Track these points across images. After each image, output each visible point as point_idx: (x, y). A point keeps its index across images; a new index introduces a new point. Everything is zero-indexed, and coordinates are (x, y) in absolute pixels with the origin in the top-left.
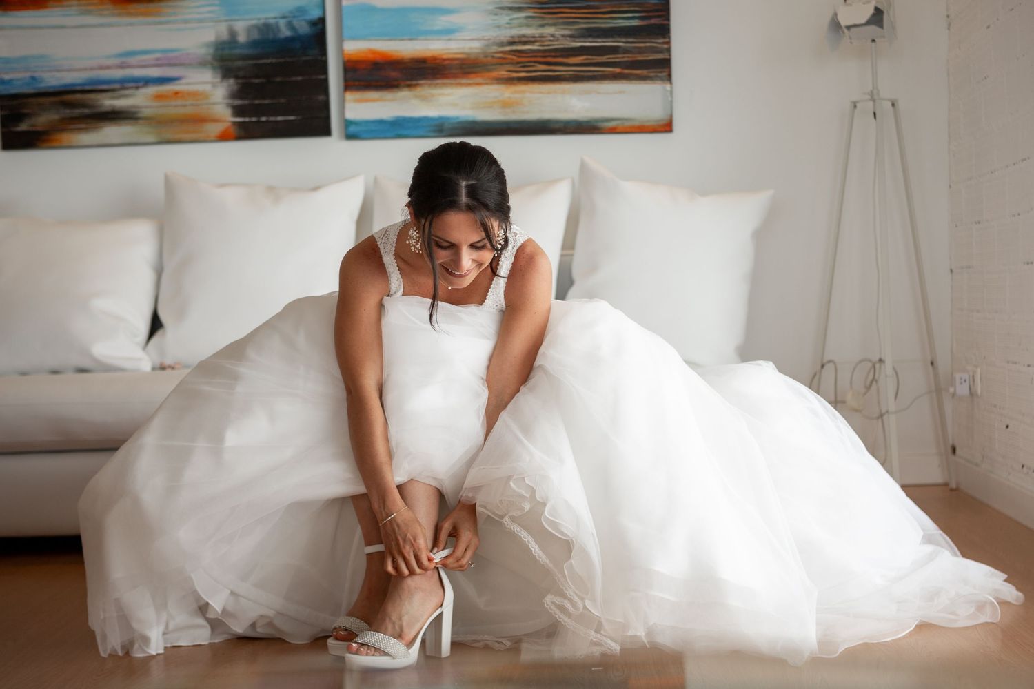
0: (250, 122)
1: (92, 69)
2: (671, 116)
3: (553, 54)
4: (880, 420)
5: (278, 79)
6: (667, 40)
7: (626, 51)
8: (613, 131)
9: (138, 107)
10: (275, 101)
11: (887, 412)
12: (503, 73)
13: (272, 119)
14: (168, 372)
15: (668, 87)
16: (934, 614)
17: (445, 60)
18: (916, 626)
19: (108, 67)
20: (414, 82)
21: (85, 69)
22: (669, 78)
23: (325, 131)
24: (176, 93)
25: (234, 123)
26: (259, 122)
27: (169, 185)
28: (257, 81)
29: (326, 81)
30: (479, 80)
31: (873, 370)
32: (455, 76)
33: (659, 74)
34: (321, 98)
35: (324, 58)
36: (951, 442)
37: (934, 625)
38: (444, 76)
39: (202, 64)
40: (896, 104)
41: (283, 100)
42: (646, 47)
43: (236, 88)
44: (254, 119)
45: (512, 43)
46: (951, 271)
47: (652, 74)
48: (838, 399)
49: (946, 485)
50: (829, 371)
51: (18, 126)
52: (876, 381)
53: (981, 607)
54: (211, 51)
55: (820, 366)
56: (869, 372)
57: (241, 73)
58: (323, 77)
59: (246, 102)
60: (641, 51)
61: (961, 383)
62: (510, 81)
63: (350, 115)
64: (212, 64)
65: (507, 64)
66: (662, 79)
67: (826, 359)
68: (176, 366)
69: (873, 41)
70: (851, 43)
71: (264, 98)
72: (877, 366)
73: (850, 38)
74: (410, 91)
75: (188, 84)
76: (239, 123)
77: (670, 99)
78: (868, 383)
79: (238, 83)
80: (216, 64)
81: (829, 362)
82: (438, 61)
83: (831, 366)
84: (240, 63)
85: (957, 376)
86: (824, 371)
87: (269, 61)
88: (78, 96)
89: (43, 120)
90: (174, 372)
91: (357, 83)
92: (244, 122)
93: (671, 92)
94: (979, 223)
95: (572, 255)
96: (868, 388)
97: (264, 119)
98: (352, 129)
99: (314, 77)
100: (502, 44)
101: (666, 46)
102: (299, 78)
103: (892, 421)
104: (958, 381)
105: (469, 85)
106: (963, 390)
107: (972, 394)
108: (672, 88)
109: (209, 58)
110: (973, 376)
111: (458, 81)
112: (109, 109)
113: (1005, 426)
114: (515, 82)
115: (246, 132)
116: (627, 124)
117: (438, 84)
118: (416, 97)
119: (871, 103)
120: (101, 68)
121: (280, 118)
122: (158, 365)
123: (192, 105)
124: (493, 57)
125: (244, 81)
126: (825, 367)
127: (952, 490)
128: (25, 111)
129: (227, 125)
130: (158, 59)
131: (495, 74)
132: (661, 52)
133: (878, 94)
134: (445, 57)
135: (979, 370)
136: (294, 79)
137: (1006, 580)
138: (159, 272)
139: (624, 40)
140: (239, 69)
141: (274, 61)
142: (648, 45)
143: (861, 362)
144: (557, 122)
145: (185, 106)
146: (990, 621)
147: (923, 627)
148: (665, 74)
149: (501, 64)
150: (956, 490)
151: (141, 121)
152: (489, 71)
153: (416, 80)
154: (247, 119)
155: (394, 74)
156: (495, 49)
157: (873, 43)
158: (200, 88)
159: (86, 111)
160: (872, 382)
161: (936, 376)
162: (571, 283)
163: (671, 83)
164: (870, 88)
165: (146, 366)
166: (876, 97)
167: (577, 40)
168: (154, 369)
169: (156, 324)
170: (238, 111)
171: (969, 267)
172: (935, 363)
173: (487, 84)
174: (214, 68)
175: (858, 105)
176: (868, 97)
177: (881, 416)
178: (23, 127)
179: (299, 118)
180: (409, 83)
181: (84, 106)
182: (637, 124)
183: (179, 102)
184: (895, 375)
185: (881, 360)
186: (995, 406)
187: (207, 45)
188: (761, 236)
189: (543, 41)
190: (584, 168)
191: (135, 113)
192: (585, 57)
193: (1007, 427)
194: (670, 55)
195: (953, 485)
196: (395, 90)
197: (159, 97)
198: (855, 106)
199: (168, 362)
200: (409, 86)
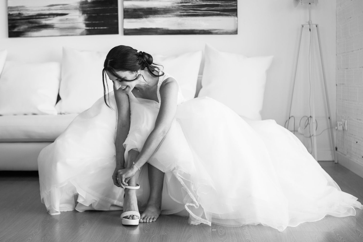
0: (91, 29)
1: (39, 11)
2: (237, 29)
3: (196, 7)
4: (310, 138)
5: (101, 14)
6: (236, 2)
7: (221, 6)
8: (216, 34)
9: (54, 23)
10: (100, 22)
11: (313, 135)
12: (178, 13)
13: (99, 28)
14: (63, 115)
15: (236, 18)
16: (332, 212)
17: (158, 8)
18: (325, 216)
19: (44, 10)
20: (148, 16)
21: (37, 11)
22: (236, 15)
23: (116, 32)
24: (67, 19)
25: (86, 29)
26: (94, 29)
27: (64, 51)
28: (94, 15)
29: (117, 16)
30: (170, 15)
31: (308, 120)
32: (162, 14)
33: (233, 14)
34: (116, 21)
35: (117, 8)
36: (335, 146)
37: (332, 216)
38: (158, 14)
39: (76, 9)
40: (317, 26)
41: (102, 22)
42: (229, 5)
43: (87, 17)
44: (93, 28)
45: (181, 3)
46: (337, 85)
47: (231, 14)
48: (295, 130)
49: (334, 161)
50: (292, 120)
51: (14, 30)
52: (309, 124)
53: (349, 210)
54: (79, 5)
55: (288, 118)
56: (307, 120)
57: (89, 12)
58: (116, 14)
59: (90, 22)
60: (227, 6)
61: (340, 126)
62: (181, 16)
63: (126, 27)
64: (79, 9)
65: (180, 10)
66: (234, 16)
67: (291, 115)
68: (66, 113)
69: (310, 4)
70: (302, 4)
71: (96, 21)
72: (309, 119)
73: (301, 2)
74: (146, 19)
75: (71, 16)
76: (88, 29)
77: (237, 23)
78: (306, 125)
79: (88, 16)
80: (80, 9)
81: (292, 116)
82: (156, 9)
83: (293, 118)
84: (88, 9)
85: (338, 123)
86: (290, 120)
87: (98, 8)
88: (34, 20)
89: (22, 28)
90: (65, 115)
91: (128, 16)
92: (89, 29)
93: (237, 20)
94: (347, 69)
95: (202, 77)
96: (306, 126)
97: (96, 28)
98: (126, 32)
99: (113, 14)
100: (178, 3)
101: (236, 4)
102: (108, 14)
103: (315, 139)
104: (338, 125)
105: (167, 17)
106: (340, 128)
107: (344, 130)
108: (237, 19)
109: (78, 7)
110: (344, 123)
111: (163, 16)
112: (44, 24)
113: (356, 142)
114: (183, 16)
115: (90, 32)
116: (221, 31)
117: (156, 17)
118: (148, 21)
119: (309, 26)
120: (42, 10)
121: (101, 28)
122: (59, 112)
123: (72, 23)
124: (175, 8)
125: (90, 15)
126: (290, 118)
127: (336, 163)
128: (17, 25)
129: (84, 30)
130: (61, 7)
131: (176, 13)
132: (234, 6)
133: (311, 22)
134: (158, 7)
135: (346, 121)
136: (107, 14)
137: (357, 200)
138: (60, 80)
139: (221, 2)
140: (88, 11)
141: (100, 8)
142: (229, 4)
143: (303, 117)
144: (197, 30)
145: (70, 23)
146: (352, 215)
147: (328, 216)
148: (235, 14)
149: (178, 10)
150: (337, 163)
151: (55, 28)
152: (173, 12)
153: (148, 15)
154: (90, 28)
155: (141, 13)
156: (176, 5)
157: (310, 5)
158: (75, 17)
159: (37, 25)
160: (307, 125)
161: (330, 122)
162: (201, 87)
163: (237, 17)
164: (308, 20)
165: (56, 113)
166: (310, 23)
167: (204, 2)
168: (58, 114)
169: (59, 98)
170: (87, 25)
171: (343, 84)
172: (330, 118)
173: (173, 17)
174: (80, 10)
175: (304, 26)
176: (308, 23)
177: (311, 137)
178: (16, 30)
179: (108, 28)
180: (146, 16)
181: (36, 23)
182: (225, 31)
183: (68, 22)
184: (316, 123)
185: (311, 117)
186: (352, 135)
187: (78, 3)
188: (268, 72)
189: (192, 2)
190: (206, 47)
191: (53, 26)
192: (207, 8)
193: (357, 142)
194: (237, 7)
195: (336, 162)
196: (141, 18)
197: (61, 20)
198: (303, 27)
199: (63, 112)
200: (146, 17)
